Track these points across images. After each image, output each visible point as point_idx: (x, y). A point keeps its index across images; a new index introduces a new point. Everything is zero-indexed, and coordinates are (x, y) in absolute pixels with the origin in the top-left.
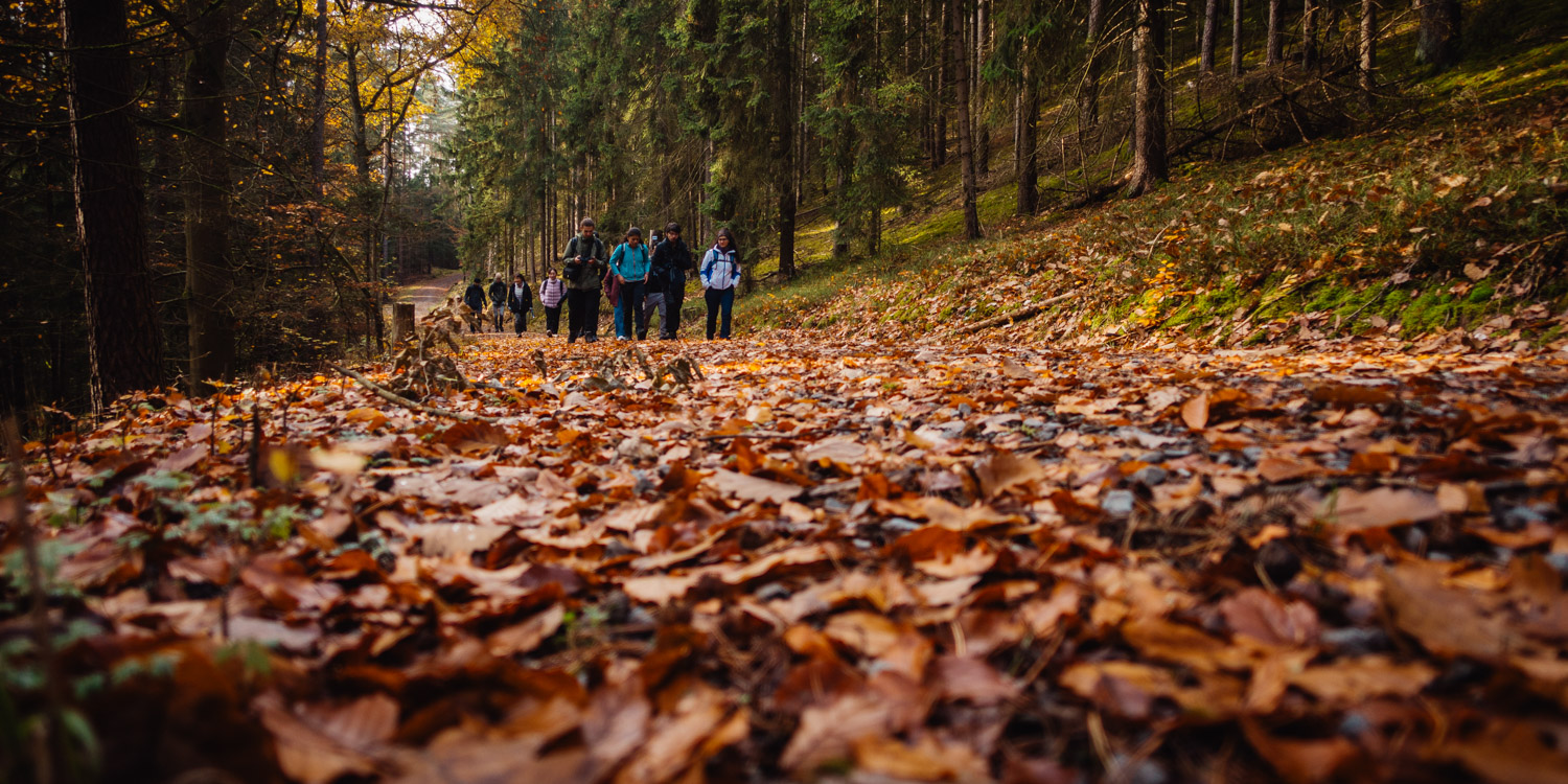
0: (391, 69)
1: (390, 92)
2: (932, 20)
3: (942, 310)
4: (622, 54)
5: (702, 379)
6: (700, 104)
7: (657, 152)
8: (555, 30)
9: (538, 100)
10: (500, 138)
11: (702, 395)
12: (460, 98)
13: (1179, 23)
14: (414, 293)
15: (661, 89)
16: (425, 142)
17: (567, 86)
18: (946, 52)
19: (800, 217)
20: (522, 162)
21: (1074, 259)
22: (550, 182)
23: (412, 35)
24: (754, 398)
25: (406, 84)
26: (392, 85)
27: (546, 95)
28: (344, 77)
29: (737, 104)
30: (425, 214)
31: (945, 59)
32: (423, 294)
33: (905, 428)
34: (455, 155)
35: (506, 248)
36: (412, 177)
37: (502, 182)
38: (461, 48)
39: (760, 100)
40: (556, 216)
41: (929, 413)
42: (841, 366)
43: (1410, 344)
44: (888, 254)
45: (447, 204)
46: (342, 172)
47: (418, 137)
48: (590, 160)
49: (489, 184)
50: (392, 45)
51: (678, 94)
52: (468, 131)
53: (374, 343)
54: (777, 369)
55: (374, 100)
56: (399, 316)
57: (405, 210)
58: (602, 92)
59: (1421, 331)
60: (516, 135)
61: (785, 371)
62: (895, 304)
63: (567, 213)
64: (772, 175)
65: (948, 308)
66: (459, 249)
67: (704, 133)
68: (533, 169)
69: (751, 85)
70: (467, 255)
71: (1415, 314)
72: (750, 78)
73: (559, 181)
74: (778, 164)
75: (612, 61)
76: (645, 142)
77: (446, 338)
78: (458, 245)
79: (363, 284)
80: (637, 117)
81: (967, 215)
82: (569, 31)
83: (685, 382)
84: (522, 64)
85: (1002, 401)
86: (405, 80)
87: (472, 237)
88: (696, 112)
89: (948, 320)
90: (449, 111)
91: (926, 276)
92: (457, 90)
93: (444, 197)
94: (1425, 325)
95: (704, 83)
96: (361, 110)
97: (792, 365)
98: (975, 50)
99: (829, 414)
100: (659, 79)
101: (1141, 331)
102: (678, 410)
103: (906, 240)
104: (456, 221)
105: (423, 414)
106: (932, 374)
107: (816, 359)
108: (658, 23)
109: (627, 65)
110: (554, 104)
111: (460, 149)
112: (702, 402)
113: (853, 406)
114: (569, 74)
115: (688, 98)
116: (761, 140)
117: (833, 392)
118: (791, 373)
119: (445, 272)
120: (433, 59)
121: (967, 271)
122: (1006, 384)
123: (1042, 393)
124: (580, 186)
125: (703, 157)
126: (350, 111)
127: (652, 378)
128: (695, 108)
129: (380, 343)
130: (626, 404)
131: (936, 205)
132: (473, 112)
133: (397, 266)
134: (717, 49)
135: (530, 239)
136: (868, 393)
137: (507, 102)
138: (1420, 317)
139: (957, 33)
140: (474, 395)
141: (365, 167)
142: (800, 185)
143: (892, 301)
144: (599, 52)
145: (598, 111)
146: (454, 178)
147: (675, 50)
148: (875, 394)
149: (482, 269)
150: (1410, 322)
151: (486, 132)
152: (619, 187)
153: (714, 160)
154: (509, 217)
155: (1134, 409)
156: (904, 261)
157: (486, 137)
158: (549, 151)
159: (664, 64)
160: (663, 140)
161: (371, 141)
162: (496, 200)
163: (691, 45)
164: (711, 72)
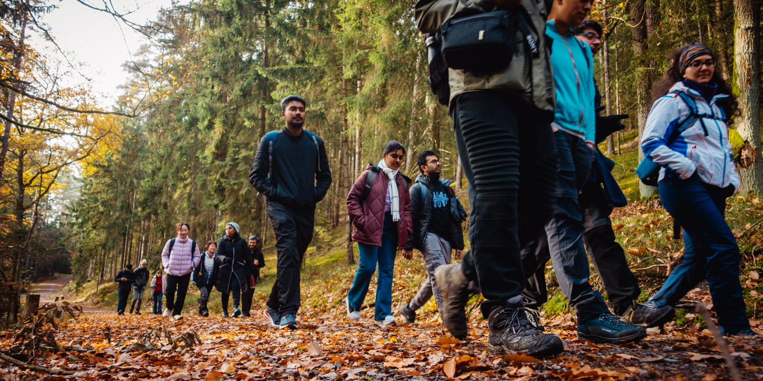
0: (44, 165)
1: (41, 177)
2: (334, 157)
3: (334, 301)
4: (175, 165)
5: (201, 343)
6: (215, 192)
7: (190, 214)
8: (140, 150)
9: (127, 185)
10: (103, 204)
11: (199, 355)
12: (83, 181)
13: (446, 167)
14: (42, 287)
15: (195, 183)
16: (60, 204)
17: (144, 178)
18: (340, 173)
19: (264, 250)
20: (115, 217)
21: (399, 276)
22: (130, 228)
23: (59, 148)
24: (228, 356)
25: (52, 173)
26: (43, 173)
27: (132, 182)
28: (15, 167)
29: (234, 192)
30: (54, 243)
31: (340, 176)
32: (46, 289)
33: (305, 376)
34: (76, 212)
35: (100, 263)
36: (49, 222)
37: (102, 227)
38: (87, 156)
39: (247, 191)
40: (131, 246)
41: (319, 367)
42: (278, 335)
43: (549, 321)
44: (308, 271)
45: (68, 238)
46: (6, 219)
47: (55, 202)
48: (153, 217)
49: (94, 228)
50: (46, 152)
51: (204, 186)
52: (85, 199)
53: (12, 317)
54: (243, 337)
55: (31, 182)
56: (30, 301)
57: (43, 241)
58: (163, 183)
59: (554, 315)
60: (113, 202)
61: (247, 339)
62: (311, 297)
63: (138, 245)
64: (251, 229)
65: (338, 300)
66: (72, 263)
67: (216, 206)
68: (120, 221)
69: (242, 183)
70: (77, 266)
71: (551, 306)
72: (242, 180)
73: (135, 227)
74: (254, 223)
75: (170, 167)
76: (184, 209)
77: (51, 321)
78: (72, 260)
79: (9, 283)
80: (181, 196)
81: (348, 252)
82: (148, 151)
83: (190, 346)
84: (120, 166)
85: (357, 359)
86: (52, 171)
87: (81, 256)
88: (213, 195)
89: (337, 306)
90: (76, 188)
91: (327, 282)
92: (81, 177)
93: (67, 234)
94: (555, 312)
95: (218, 181)
96: (22, 186)
97: (252, 334)
98: (354, 173)
99: (267, 368)
100: (195, 178)
101: (430, 313)
102: (183, 365)
103: (318, 264)
104: (73, 247)
105: (27, 370)
106: (325, 341)
107: (265, 331)
108: (197, 150)
109: (178, 170)
110: (136, 187)
111: (81, 209)
112: (198, 359)
113: (280, 362)
114: (146, 172)
115: (210, 188)
116: (246, 211)
117: (271, 353)
118: (251, 340)
119: (62, 275)
120: (69, 161)
121: (347, 281)
122: (361, 348)
123: (377, 354)
124: (147, 230)
125: (215, 218)
126: (16, 186)
127: (172, 344)
128: (213, 193)
129: (16, 317)
130: (154, 361)
131: (333, 246)
132: (90, 189)
133: (33, 272)
134: (226, 165)
135: (114, 259)
136: (289, 353)
137: (109, 185)
138: (553, 308)
139: (345, 165)
140: (64, 355)
141: (21, 217)
142: (266, 234)
143: (309, 295)
144: (163, 162)
145: (160, 192)
146: (74, 224)
147: (204, 164)
148: (293, 354)
149: (85, 274)
150: (549, 310)
151: (96, 200)
152: (168, 232)
153: (221, 220)
154: (104, 246)
155: (422, 364)
156: (316, 274)
157: (95, 203)
158: (131, 212)
159: (198, 170)
160: (194, 209)
161: (26, 203)
162: (98, 237)
163: (213, 162)
164: (222, 176)
